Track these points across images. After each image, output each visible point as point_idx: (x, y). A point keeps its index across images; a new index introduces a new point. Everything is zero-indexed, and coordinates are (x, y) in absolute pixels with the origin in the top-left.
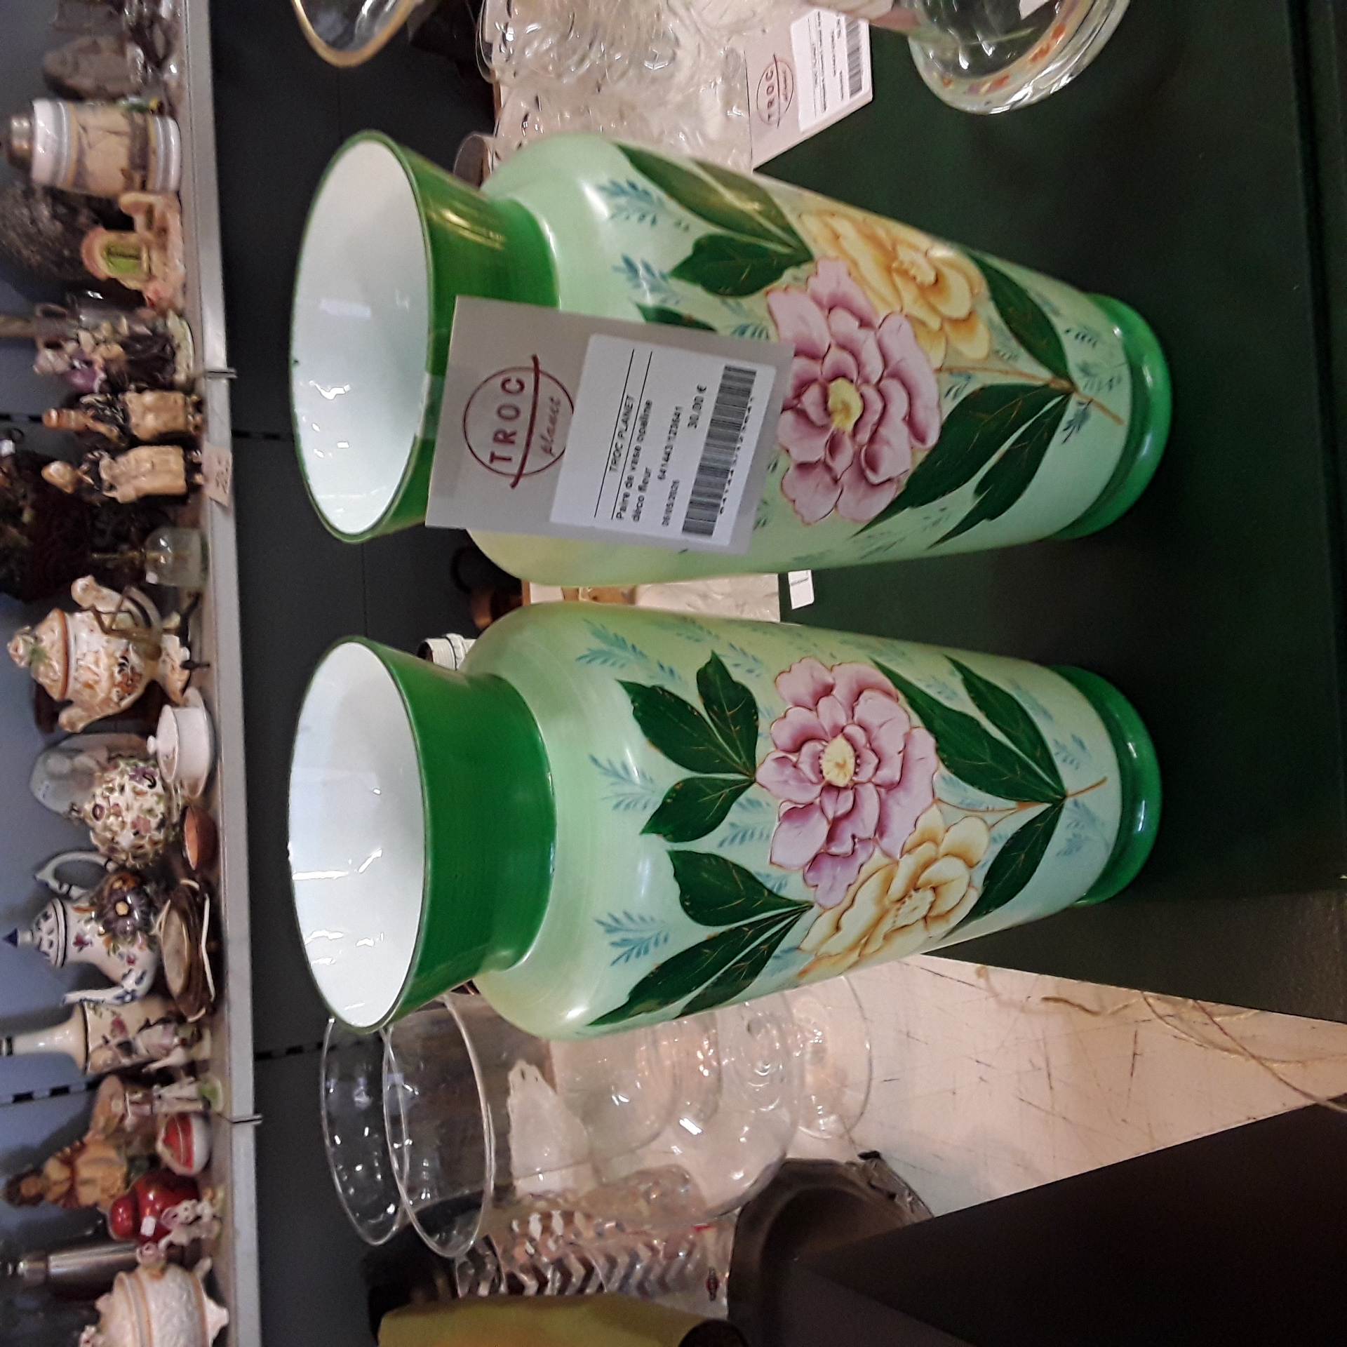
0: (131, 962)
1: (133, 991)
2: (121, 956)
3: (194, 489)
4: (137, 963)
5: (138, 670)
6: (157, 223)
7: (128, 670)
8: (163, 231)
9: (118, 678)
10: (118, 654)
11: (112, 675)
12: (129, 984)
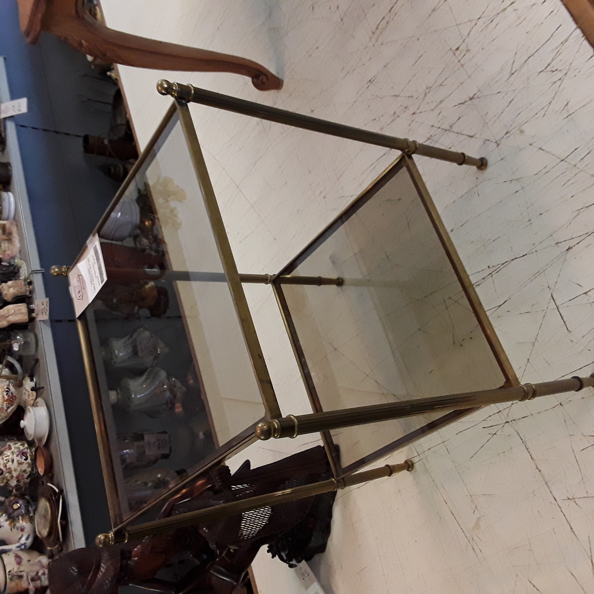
0: (22, 530)
1: (25, 544)
2: (17, 529)
3: (32, 320)
4: (26, 530)
5: (14, 394)
6: (7, 231)
7: (10, 394)
8: (10, 234)
9: (6, 397)
10: (5, 387)
11: (3, 397)
12: (23, 540)
